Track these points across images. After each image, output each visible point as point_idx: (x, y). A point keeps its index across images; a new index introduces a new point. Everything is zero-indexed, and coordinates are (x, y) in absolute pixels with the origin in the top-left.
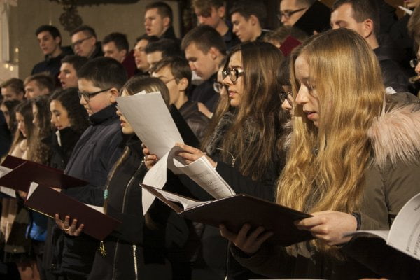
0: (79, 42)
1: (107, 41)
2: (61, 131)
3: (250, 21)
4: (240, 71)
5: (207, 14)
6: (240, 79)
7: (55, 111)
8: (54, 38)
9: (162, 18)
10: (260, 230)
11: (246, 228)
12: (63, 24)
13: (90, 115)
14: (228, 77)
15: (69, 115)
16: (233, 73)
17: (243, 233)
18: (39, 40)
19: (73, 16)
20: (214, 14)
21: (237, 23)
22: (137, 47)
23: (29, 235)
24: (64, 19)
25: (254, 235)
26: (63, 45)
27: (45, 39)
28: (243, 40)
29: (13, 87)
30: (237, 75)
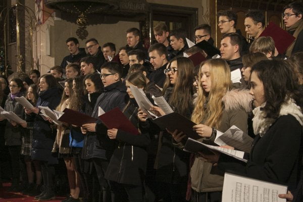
0: (91, 46)
1: (105, 46)
2: (90, 94)
3: (180, 40)
4: (176, 69)
5: (161, 34)
6: (176, 72)
7: (87, 84)
8: (76, 45)
9: (135, 37)
10: (182, 133)
11: (176, 131)
12: (78, 35)
13: (105, 86)
14: (170, 71)
15: (95, 85)
16: (172, 70)
17: (175, 133)
18: (68, 46)
19: (83, 31)
20: (164, 35)
21: (173, 40)
22: (120, 53)
23: (71, 144)
24: (78, 32)
25: (179, 134)
26: (80, 47)
27: (71, 45)
28: (175, 49)
29: (57, 69)
30: (175, 71)
